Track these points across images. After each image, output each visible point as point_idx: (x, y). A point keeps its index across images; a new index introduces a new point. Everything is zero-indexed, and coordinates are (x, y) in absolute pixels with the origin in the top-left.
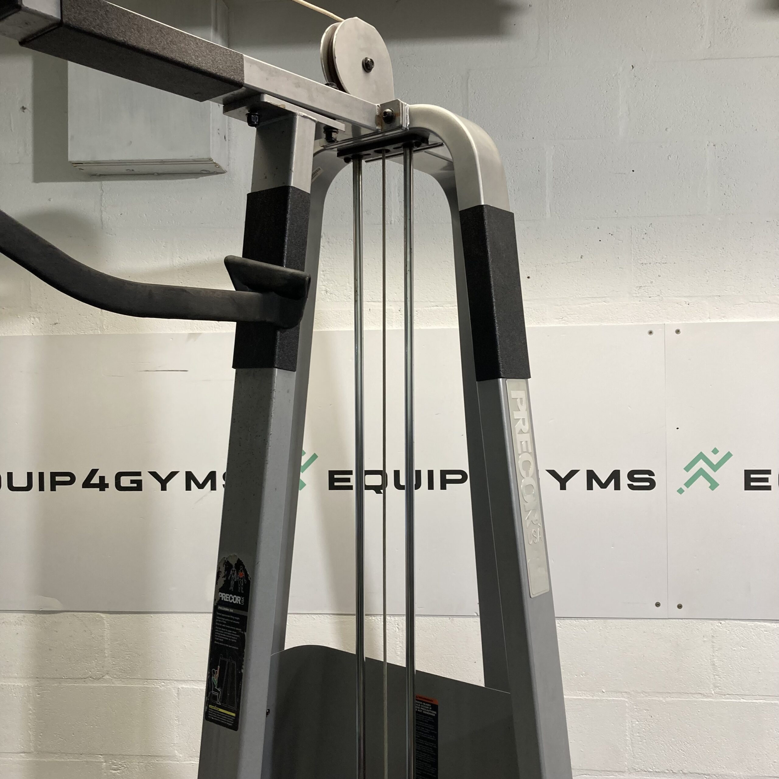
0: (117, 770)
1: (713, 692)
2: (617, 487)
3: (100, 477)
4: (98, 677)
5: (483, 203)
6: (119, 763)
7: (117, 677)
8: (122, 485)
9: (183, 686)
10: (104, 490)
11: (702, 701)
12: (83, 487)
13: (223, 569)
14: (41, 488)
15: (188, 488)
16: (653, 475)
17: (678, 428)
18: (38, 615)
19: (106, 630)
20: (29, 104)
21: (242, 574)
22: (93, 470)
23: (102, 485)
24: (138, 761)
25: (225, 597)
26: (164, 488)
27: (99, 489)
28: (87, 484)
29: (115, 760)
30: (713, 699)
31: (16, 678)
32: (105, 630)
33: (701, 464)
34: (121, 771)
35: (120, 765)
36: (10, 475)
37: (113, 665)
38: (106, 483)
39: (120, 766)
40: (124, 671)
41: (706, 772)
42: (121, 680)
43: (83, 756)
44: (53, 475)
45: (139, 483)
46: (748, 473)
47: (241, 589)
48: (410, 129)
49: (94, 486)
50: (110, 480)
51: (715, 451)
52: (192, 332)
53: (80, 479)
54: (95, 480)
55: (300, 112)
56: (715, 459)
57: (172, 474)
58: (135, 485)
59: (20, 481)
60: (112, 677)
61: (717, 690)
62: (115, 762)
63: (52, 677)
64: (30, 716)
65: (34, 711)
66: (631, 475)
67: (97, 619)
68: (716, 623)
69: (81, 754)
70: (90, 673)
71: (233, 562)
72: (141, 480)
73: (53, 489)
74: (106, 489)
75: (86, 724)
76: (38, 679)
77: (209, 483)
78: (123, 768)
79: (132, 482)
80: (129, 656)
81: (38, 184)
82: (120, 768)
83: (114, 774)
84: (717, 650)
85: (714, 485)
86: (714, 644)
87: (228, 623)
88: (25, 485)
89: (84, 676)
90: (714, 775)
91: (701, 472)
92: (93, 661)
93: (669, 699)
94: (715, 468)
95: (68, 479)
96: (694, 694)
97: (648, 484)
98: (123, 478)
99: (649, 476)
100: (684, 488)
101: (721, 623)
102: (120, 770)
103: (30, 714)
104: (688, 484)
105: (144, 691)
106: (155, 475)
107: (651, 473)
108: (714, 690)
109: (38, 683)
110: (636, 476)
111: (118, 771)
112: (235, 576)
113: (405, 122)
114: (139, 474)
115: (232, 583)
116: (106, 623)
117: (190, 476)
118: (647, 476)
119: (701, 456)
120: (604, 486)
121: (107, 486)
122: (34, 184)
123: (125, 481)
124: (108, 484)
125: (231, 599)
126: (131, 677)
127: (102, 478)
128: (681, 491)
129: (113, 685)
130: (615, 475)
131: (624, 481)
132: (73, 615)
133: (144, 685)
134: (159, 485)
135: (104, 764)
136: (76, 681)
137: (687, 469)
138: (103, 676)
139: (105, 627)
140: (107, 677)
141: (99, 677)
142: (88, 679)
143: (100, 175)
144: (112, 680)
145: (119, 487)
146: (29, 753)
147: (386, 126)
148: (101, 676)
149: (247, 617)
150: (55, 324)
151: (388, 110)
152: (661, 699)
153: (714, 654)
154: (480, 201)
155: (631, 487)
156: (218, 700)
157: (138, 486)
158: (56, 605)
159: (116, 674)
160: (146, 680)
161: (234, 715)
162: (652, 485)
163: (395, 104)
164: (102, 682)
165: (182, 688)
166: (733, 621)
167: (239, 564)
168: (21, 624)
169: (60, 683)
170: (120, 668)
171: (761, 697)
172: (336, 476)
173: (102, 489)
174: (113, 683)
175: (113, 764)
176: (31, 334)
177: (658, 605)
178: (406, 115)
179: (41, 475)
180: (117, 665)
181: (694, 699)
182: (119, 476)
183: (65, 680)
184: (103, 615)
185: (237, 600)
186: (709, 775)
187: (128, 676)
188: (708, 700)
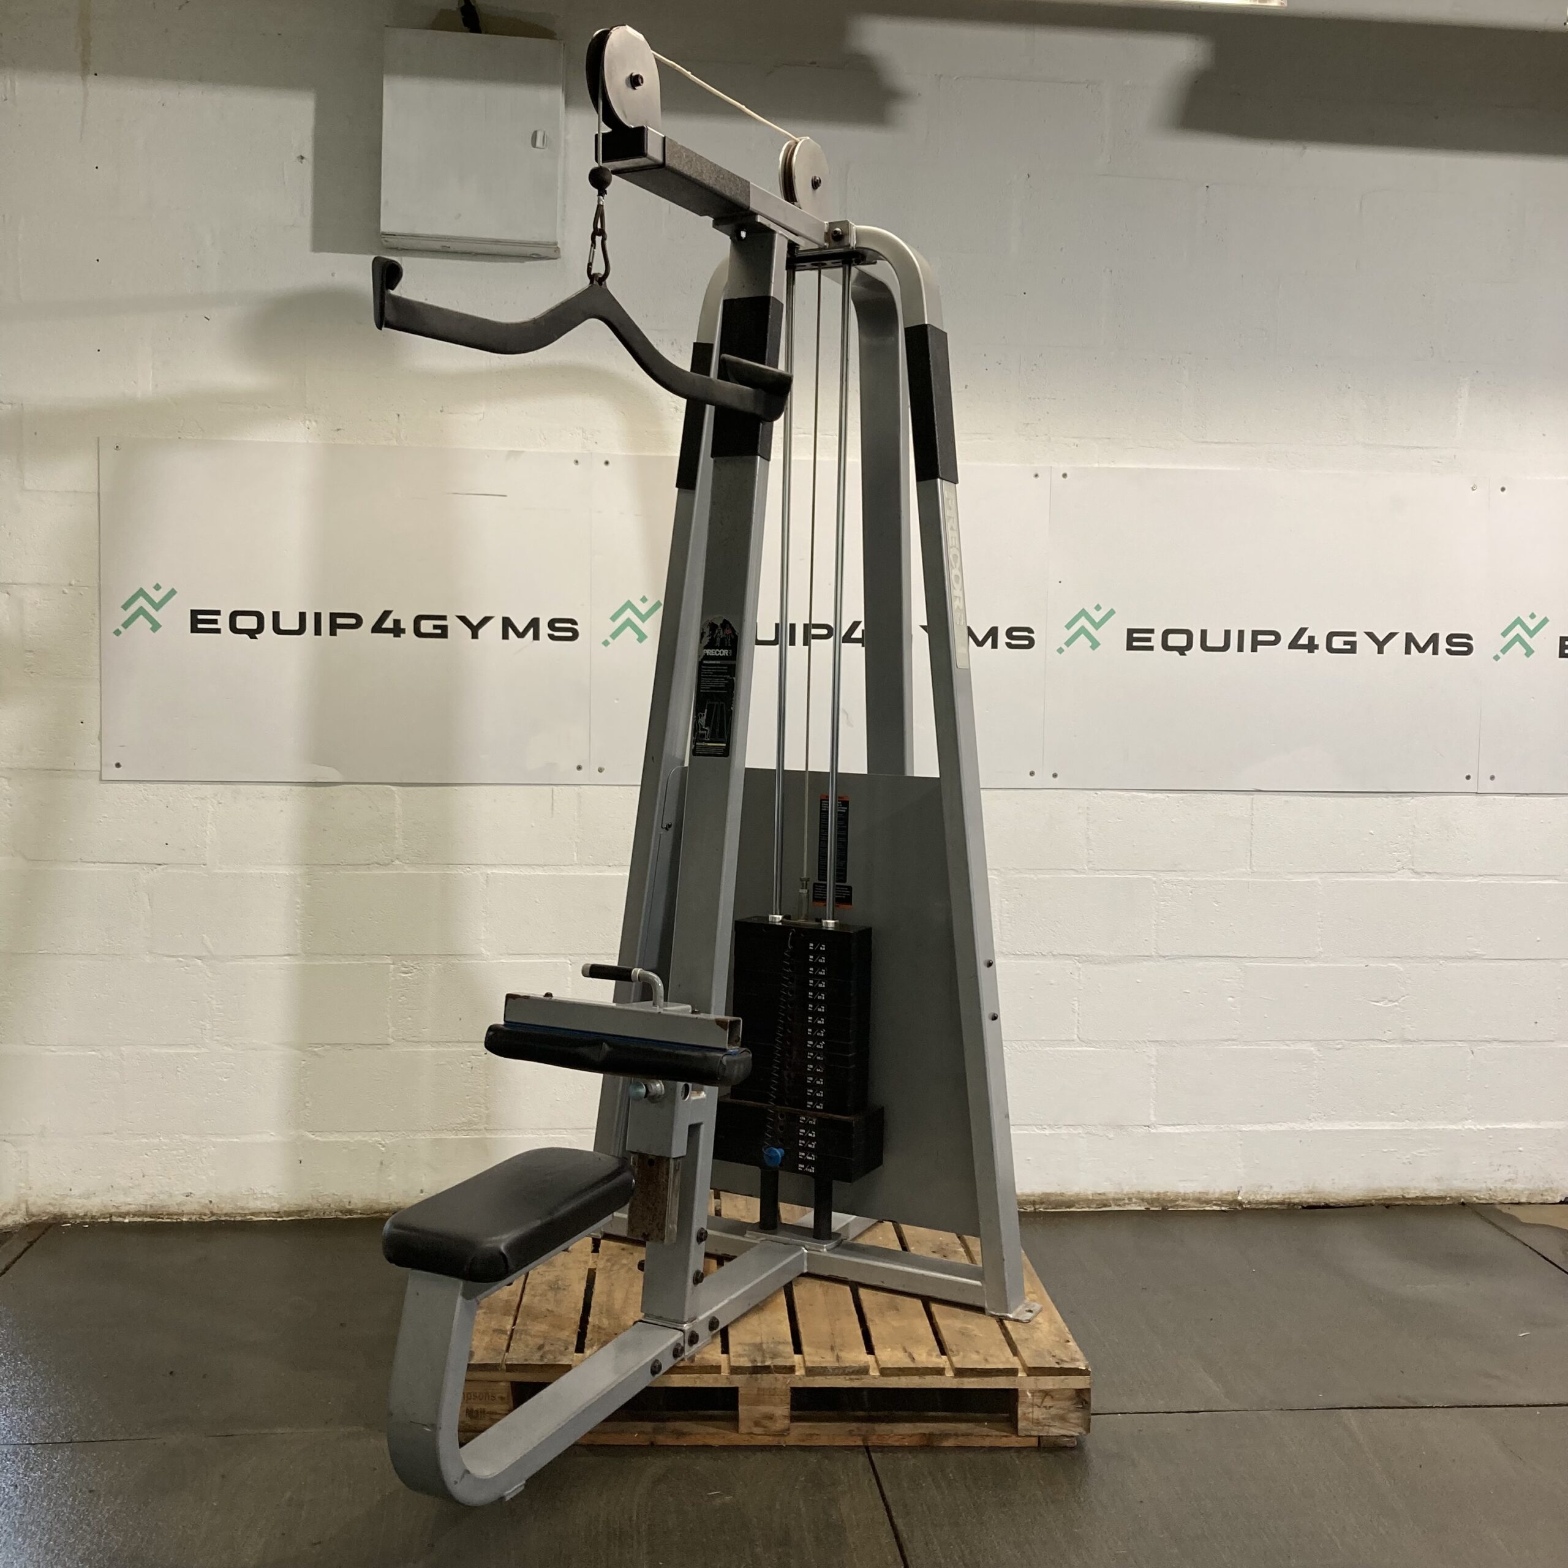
0: (409, 973)
1: (1086, 868)
2: (994, 645)
3: (394, 620)
4: (387, 862)
5: (926, 323)
6: (412, 965)
7: (410, 863)
8: (422, 630)
9: (494, 871)
10: (399, 636)
11: (1074, 877)
12: (372, 632)
13: (707, 630)
14: (318, 632)
15: (505, 636)
16: (1033, 632)
17: (1060, 582)
18: (310, 788)
19: (397, 806)
20: (308, 152)
21: (728, 631)
22: (385, 611)
23: (397, 630)
24: (435, 962)
25: (710, 652)
26: (475, 636)
27: (393, 634)
28: (377, 628)
29: (406, 961)
30: (1086, 874)
31: (279, 865)
32: (395, 807)
34: (413, 974)
36: (276, 615)
37: (406, 847)
38: (402, 627)
39: (412, 968)
40: (419, 855)
41: (1076, 953)
42: (415, 866)
43: (364, 957)
44: (334, 616)
45: (444, 628)
46: (1130, 632)
47: (728, 643)
48: (856, 248)
49: (387, 631)
50: (408, 624)
51: (1098, 608)
52: (511, 449)
53: (369, 621)
54: (389, 624)
55: (779, 231)
56: (1097, 616)
57: (486, 620)
58: (439, 631)
59: (289, 622)
60: (403, 863)
61: (1090, 865)
62: (406, 963)
64: (297, 911)
65: (303, 905)
66: (1009, 633)
67: (386, 792)
68: (1092, 793)
70: (376, 858)
71: (719, 623)
72: (446, 626)
73: (333, 633)
74: (402, 635)
76: (308, 866)
77: (531, 632)
78: (416, 970)
79: (435, 627)
80: (425, 837)
81: (317, 254)
82: (412, 971)
83: (404, 978)
84: (1092, 823)
85: (1095, 644)
86: (1088, 816)
87: (714, 673)
88: (297, 627)
89: (367, 862)
90: (1084, 956)
91: (1083, 630)
92: (380, 844)
93: (1040, 876)
94: (1097, 626)
95: (353, 621)
96: (1067, 870)
97: (1026, 642)
98: (423, 622)
99: (1028, 633)
100: (1064, 647)
101: (1097, 794)
103: (298, 908)
104: (1068, 643)
106: (463, 619)
107: (1030, 630)
108: (1087, 865)
109: (308, 870)
110: (1014, 633)
111: (410, 975)
112: (721, 634)
113: (853, 242)
114: (444, 618)
115: (718, 639)
116: (396, 798)
117: (507, 623)
118: (1026, 634)
119: (1083, 613)
120: (980, 643)
121: (403, 631)
122: (313, 253)
123: (426, 626)
124: (404, 629)
125: (718, 652)
126: (427, 863)
127: (397, 622)
128: (1060, 651)
129: (404, 872)
130: (993, 632)
131: (1002, 638)
132: (356, 788)
133: (446, 871)
134: (469, 632)
135: (392, 966)
137: (1069, 626)
138: (392, 862)
139: (397, 802)
140: (397, 862)
142: (373, 865)
143: (402, 249)
144: (403, 866)
145: (418, 633)
146: (296, 955)
147: (834, 244)
148: (390, 861)
149: (735, 665)
150: (338, 430)
151: (838, 229)
152: (1032, 876)
153: (1088, 827)
154: (923, 319)
155: (1009, 645)
156: (706, 736)
157: (443, 632)
158: (333, 775)
159: (409, 859)
160: (448, 866)
161: (724, 745)
162: (1031, 643)
163: (845, 224)
164: (392, 869)
165: (492, 873)
166: (1109, 791)
167: (726, 624)
168: (286, 799)
169: (336, 871)
170: (414, 851)
171: (1134, 872)
173: (397, 635)
174: (405, 870)
175: (403, 966)
176: (305, 441)
177: (1032, 774)
178: (853, 236)
179: (318, 616)
180: (411, 848)
181: (1067, 876)
182: (418, 619)
183: (343, 866)
184: (393, 788)
185: (725, 652)
186: (1078, 956)
187: (425, 861)
188: (1081, 876)
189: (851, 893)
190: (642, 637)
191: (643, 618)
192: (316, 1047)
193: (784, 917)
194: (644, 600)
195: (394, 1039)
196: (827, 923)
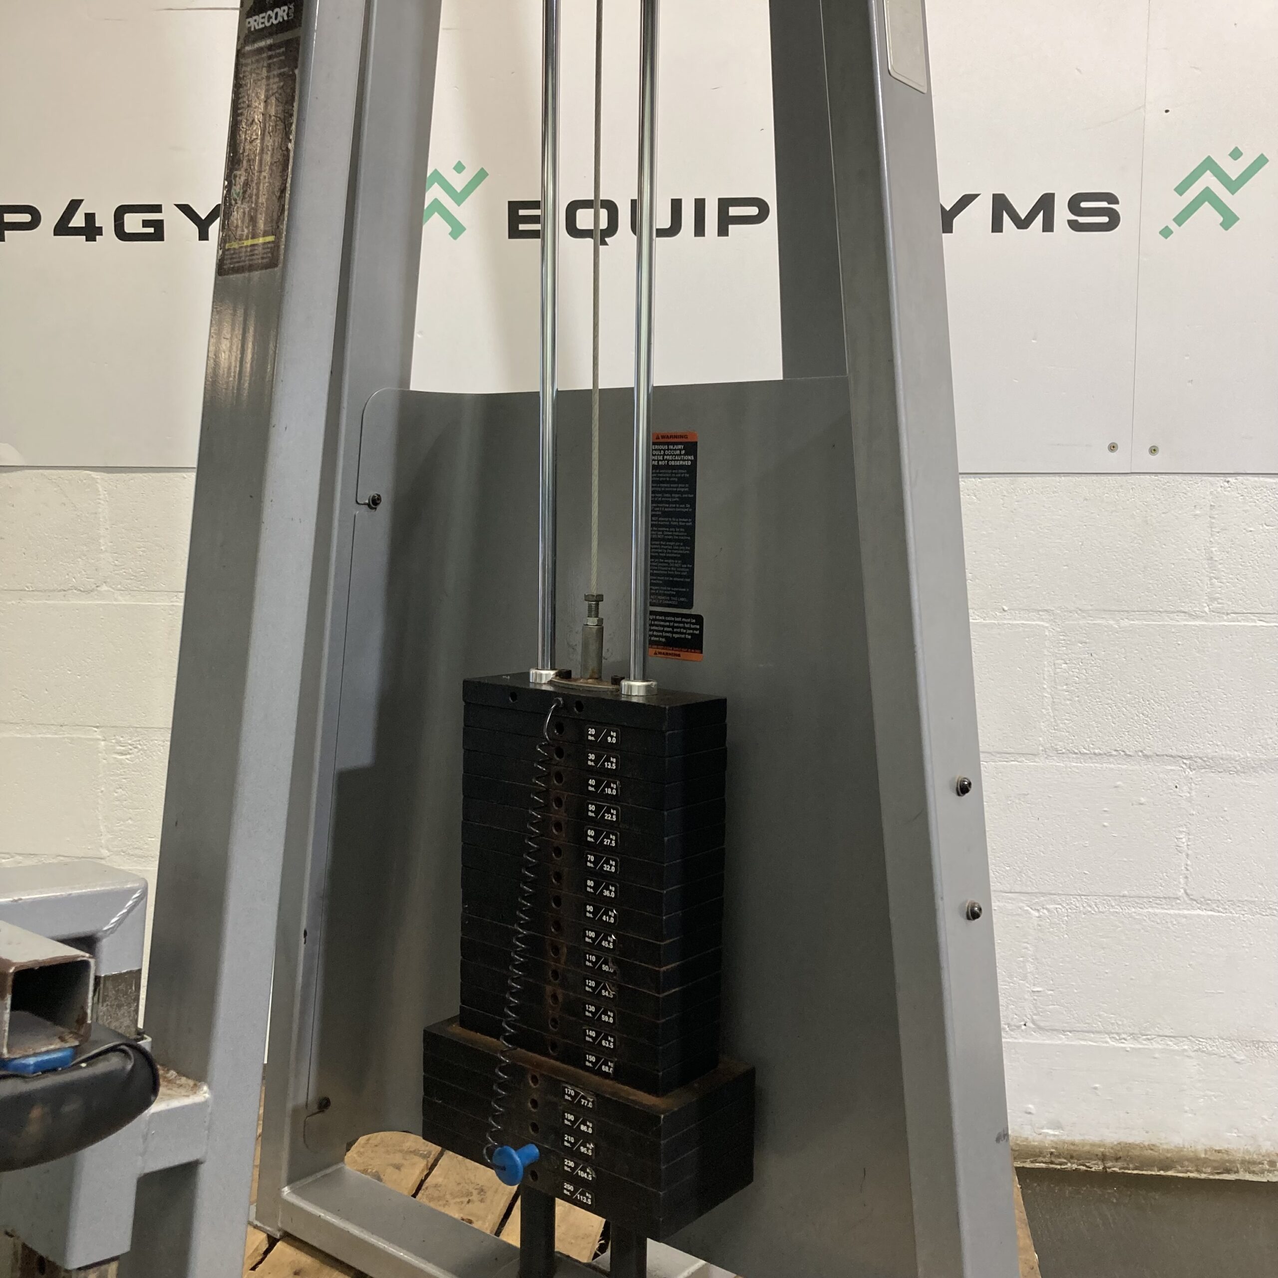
0: (126, 754)
1: (1207, 609)
2: (1048, 226)
3: (86, 215)
6: (130, 742)
7: (123, 589)
8: (128, 230)
10: (95, 240)
11: (1185, 625)
12: (55, 234)
16: (1117, 202)
17: (1167, 111)
19: (102, 502)
22: (72, 201)
23: (91, 231)
24: (163, 739)
25: (256, 23)
26: (204, 235)
27: (84, 237)
28: (62, 228)
29: (122, 737)
30: (1206, 620)
32: (100, 503)
33: (1208, 180)
34: (133, 756)
35: (130, 745)
37: (116, 565)
38: (97, 225)
39: (130, 747)
40: (135, 576)
41: (1185, 754)
42: (130, 594)
43: (63, 728)
45: (158, 226)
49: (76, 231)
50: (105, 221)
51: (1236, 154)
53: (50, 218)
54: (78, 221)
56: (1234, 170)
58: (151, 230)
60: (113, 588)
61: (1215, 605)
62: (121, 739)
63: (5, 588)
66: (1074, 204)
67: (84, 481)
68: (1219, 481)
69: (61, 726)
70: (74, 580)
72: (161, 222)
74: (98, 237)
75: (69, 672)
78: (136, 750)
79: (146, 223)
80: (143, 549)
82: (130, 752)
83: (121, 762)
84: (1218, 532)
85: (1229, 219)
86: (1213, 521)
89: (63, 587)
90: (1201, 758)
91: (1207, 196)
92: (79, 560)
93: (1125, 623)
94: (1233, 186)
95: (26, 218)
96: (1173, 612)
97: (1105, 219)
98: (127, 216)
99: (1109, 203)
100: (1173, 226)
101: (1228, 482)
102: (129, 754)
104: (1180, 219)
105: (171, 612)
106: (186, 210)
107: (1111, 198)
108: (1208, 606)
110: (1084, 205)
111: (128, 756)
114: (157, 209)
116: (100, 489)
118: (1104, 204)
119: (1209, 165)
120: (1022, 224)
121: (99, 231)
123: (132, 221)
124: (101, 228)
125: (270, 18)
126: (147, 589)
127: (90, 218)
128: (1166, 232)
129: (115, 603)
130: (1046, 203)
131: (1062, 214)
132: (42, 474)
133: (172, 602)
134: (194, 229)
135: (103, 743)
136: (49, 596)
137: (1181, 189)
138: (97, 587)
139: (101, 497)
140: (104, 588)
141: (91, 589)
142: (70, 591)
144: (113, 593)
145: (121, 234)
148: (94, 586)
152: (1111, 622)
153: (1211, 539)
157: (157, 232)
158: (11, 455)
159: (120, 583)
160: (176, 594)
162: (1114, 220)
164: (96, 597)
166: (1250, 478)
169: (20, 599)
170: (127, 571)
172: (522, 212)
173: (91, 238)
174: (116, 600)
175: (119, 743)
177: (1113, 447)
180: (123, 567)
181: (1171, 623)
182: (121, 212)
183: (29, 593)
184: (94, 474)
186: (1190, 758)
187: (142, 587)
188: (1197, 623)
189: (701, 630)
190: (457, 230)
191: (459, 198)
192: (4, 858)
193: (560, 675)
194: (459, 168)
195: (109, 850)
196: (630, 687)
